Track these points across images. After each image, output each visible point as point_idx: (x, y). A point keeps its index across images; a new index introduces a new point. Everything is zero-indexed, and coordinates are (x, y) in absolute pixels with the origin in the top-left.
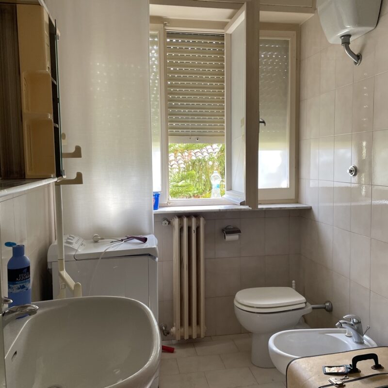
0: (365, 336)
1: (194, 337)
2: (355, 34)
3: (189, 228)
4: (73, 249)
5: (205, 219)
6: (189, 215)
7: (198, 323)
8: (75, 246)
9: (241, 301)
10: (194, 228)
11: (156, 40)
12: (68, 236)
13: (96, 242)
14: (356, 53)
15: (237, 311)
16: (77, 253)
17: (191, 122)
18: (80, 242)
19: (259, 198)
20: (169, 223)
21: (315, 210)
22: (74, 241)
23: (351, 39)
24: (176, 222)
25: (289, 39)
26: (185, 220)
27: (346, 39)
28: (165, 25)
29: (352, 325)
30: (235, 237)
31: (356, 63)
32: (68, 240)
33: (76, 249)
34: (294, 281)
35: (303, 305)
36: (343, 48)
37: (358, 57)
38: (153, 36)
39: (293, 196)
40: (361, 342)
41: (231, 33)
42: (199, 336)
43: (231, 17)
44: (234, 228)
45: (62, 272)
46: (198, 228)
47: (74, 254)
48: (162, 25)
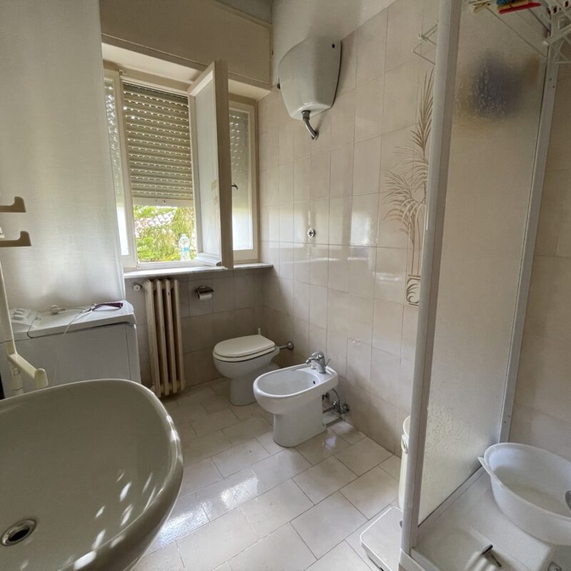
0: (327, 367)
1: (175, 391)
2: (315, 110)
3: (164, 292)
4: (24, 326)
5: (179, 281)
6: (162, 278)
7: (178, 378)
8: (26, 321)
9: (219, 353)
10: (168, 291)
11: (110, 88)
12: (15, 310)
13: (55, 314)
14: (314, 129)
15: (216, 361)
16: (31, 330)
17: (156, 184)
18: (33, 316)
19: (235, 259)
20: (141, 287)
21: (276, 268)
22: (24, 316)
23: (311, 115)
24: (149, 286)
25: (248, 113)
26: (159, 283)
27: (307, 114)
28: (121, 74)
29: (318, 360)
30: (209, 296)
31: (313, 138)
32: (16, 316)
33: (30, 324)
34: (259, 329)
35: (273, 349)
36: (304, 123)
37: (316, 133)
38: (108, 84)
39: (256, 257)
40: (324, 372)
41: (194, 95)
42: (179, 389)
43: (194, 79)
44: (206, 288)
45: (12, 356)
46: (172, 291)
47: (26, 331)
48: (118, 73)
